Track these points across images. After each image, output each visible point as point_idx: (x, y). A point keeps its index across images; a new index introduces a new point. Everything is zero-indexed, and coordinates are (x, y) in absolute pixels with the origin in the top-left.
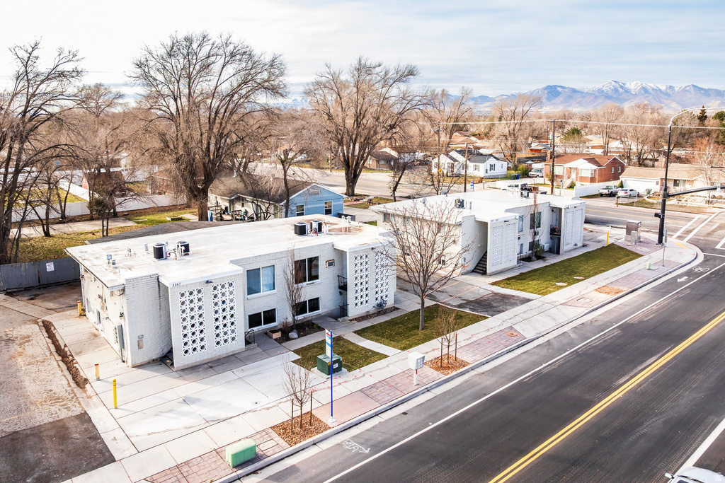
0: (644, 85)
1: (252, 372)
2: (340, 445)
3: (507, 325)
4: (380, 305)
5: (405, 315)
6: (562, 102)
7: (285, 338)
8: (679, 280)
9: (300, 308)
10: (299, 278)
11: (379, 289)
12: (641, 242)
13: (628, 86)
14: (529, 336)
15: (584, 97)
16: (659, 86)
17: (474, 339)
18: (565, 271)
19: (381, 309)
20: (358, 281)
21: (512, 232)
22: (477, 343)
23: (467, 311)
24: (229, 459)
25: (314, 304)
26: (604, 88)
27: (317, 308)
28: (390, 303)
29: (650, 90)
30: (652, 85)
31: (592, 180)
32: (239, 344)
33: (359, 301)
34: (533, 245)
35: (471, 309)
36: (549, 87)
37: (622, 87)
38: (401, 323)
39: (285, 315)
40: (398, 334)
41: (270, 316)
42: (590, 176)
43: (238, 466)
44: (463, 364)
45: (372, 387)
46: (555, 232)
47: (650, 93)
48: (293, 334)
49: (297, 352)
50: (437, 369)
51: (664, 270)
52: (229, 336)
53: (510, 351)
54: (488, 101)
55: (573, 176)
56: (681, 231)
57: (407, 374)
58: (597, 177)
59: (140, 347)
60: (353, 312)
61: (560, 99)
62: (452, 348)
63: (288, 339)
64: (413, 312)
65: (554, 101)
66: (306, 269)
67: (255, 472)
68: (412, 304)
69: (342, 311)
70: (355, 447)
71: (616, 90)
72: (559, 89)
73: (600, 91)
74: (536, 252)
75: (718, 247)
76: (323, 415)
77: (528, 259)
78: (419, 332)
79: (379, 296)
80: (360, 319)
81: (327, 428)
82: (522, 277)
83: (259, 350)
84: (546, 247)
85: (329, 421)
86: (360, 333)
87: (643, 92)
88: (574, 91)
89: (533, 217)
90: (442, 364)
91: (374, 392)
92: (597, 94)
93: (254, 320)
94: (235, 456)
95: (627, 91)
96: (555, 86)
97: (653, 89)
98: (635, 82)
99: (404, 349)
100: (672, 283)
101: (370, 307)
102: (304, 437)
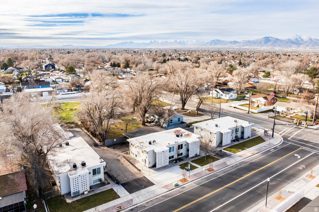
0: (310, 37)
1: (172, 169)
2: (191, 184)
3: (224, 161)
4: (196, 155)
5: (202, 157)
6: (271, 45)
7: (176, 162)
8: (271, 150)
9: (178, 155)
10: (179, 149)
11: (196, 151)
12: (268, 136)
13: (302, 37)
14: (228, 164)
15: (281, 42)
16: (317, 38)
17: (217, 164)
18: (243, 146)
19: (196, 156)
20: (191, 150)
21: (229, 135)
22: (217, 166)
23: (216, 157)
24: (174, 185)
25: (181, 154)
26: (291, 38)
27: (182, 155)
28: (198, 154)
29: (313, 40)
30: (314, 37)
31: (265, 105)
32: (168, 163)
33: (191, 154)
34: (236, 137)
35: (217, 157)
36: (265, 37)
37: (300, 38)
38: (201, 159)
39: (176, 157)
40: (201, 162)
41: (173, 157)
42: (264, 103)
43: (175, 186)
44: (214, 170)
45: (196, 174)
46: (243, 133)
47: (313, 41)
48: (178, 161)
49: (179, 165)
50: (208, 171)
51: (269, 146)
52: (166, 162)
53: (224, 168)
54: (237, 43)
55: (259, 102)
56: (282, 132)
57: (202, 172)
58: (266, 104)
59: (150, 164)
60: (190, 156)
61: (270, 43)
62: (212, 166)
63: (177, 162)
64: (203, 157)
65: (267, 44)
66: (180, 147)
67: (178, 187)
68: (203, 155)
69: (187, 156)
70: (194, 184)
71: (297, 39)
72: (270, 38)
73: (289, 40)
74: (237, 139)
75: (289, 139)
76: (188, 178)
77: (234, 141)
78: (205, 162)
79: (196, 153)
80: (192, 158)
81: (189, 181)
82: (231, 147)
83: (172, 165)
84: (240, 137)
85: (189, 180)
86: (192, 161)
87: (310, 40)
88: (277, 39)
89: (236, 129)
90: (210, 170)
91: (196, 175)
92: (288, 41)
93: (170, 158)
94: (175, 185)
95: (302, 40)
96: (268, 37)
97: (315, 39)
98: (306, 36)
99: (202, 166)
100: (269, 151)
101: (194, 155)
102: (185, 182)
